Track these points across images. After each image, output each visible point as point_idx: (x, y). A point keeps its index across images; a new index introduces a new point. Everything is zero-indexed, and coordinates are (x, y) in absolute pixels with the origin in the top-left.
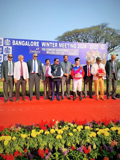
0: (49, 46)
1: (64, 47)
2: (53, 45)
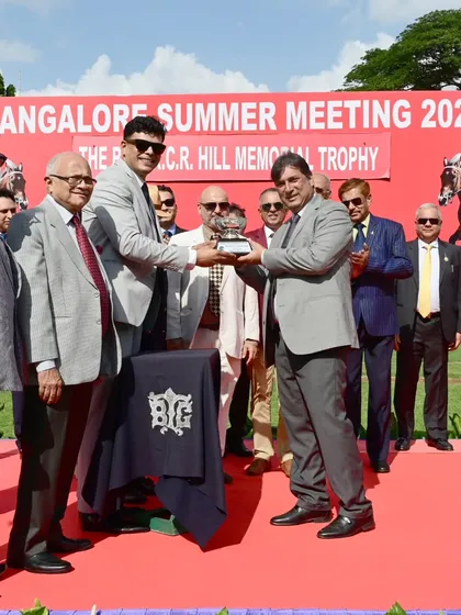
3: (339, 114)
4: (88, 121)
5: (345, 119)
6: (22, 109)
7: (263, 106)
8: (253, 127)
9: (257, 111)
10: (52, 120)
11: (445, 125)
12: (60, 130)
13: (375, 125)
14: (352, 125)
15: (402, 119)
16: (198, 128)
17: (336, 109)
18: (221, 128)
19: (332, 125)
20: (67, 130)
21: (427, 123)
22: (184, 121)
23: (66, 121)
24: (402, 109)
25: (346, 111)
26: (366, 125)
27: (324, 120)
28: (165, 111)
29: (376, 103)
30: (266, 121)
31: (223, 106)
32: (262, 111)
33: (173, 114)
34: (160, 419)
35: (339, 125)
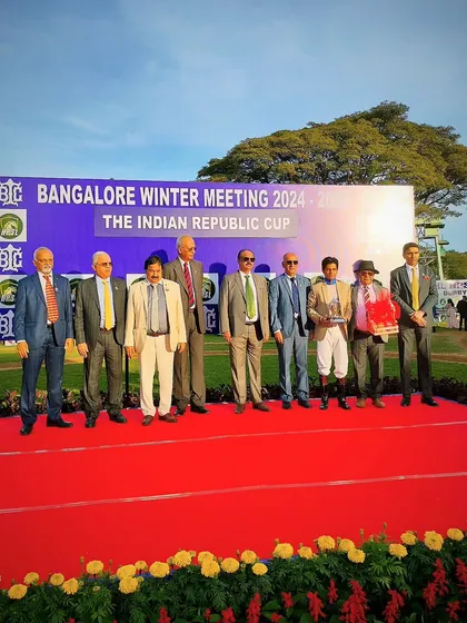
0: (168, 204)
1: (223, 205)
2: (183, 197)
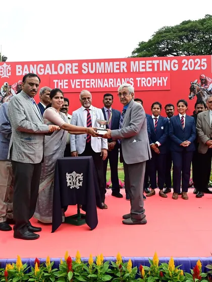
3: (151, 66)
4: (56, 70)
5: (153, 67)
6: (31, 66)
7: (122, 63)
8: (118, 71)
9: (119, 65)
10: (42, 70)
11: (191, 69)
12: (46, 74)
13: (165, 70)
14: (156, 70)
15: (175, 67)
16: (97, 72)
17: (149, 64)
18: (106, 72)
19: (148, 70)
20: (48, 74)
21: (184, 68)
22: (92, 69)
23: (48, 70)
24: (175, 63)
25: (153, 65)
26: (161, 69)
27: (145, 68)
28: (85, 65)
29: (165, 61)
30: (123, 69)
31: (107, 63)
32: (121, 65)
33: (88, 67)
34: (70, 183)
35: (151, 70)
